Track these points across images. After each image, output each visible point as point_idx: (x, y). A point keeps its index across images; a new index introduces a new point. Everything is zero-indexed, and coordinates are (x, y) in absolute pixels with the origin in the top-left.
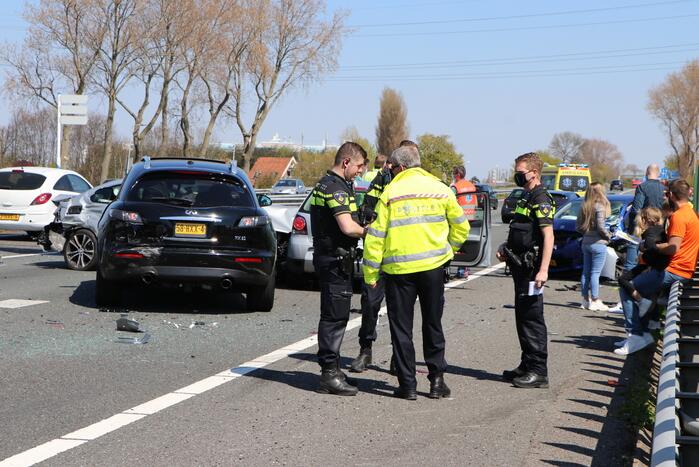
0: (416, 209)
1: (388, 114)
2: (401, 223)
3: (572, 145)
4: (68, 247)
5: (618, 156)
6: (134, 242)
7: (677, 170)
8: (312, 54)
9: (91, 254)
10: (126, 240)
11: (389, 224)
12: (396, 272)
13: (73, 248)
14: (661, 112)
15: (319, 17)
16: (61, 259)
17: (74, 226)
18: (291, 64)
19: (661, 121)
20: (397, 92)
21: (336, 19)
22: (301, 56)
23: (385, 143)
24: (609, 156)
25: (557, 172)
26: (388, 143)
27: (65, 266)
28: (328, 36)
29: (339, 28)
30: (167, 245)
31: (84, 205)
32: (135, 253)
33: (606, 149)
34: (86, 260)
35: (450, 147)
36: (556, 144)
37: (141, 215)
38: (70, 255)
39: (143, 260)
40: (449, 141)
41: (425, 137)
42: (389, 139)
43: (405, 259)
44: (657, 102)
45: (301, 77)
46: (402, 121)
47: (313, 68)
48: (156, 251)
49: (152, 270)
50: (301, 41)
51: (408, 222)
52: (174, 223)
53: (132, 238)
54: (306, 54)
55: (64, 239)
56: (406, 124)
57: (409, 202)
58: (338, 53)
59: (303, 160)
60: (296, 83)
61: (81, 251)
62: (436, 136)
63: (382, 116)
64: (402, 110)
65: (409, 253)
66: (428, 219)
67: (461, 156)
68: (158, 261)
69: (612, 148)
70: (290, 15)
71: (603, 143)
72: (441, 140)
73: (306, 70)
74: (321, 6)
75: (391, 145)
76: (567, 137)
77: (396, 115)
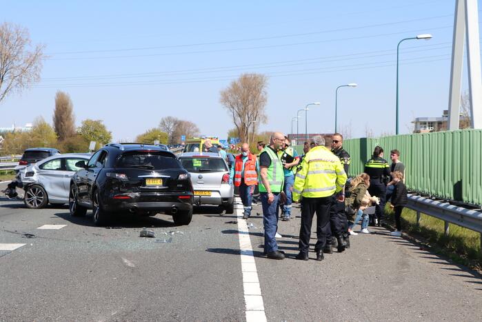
0: (321, 166)
1: (60, 108)
2: (314, 173)
3: (172, 124)
4: (27, 196)
5: (197, 131)
6: (124, 190)
7: (238, 138)
8: (24, 71)
9: (41, 199)
10: (119, 189)
11: (308, 173)
12: (309, 197)
13: (29, 196)
14: (228, 104)
15: (26, 48)
16: (23, 203)
17: (30, 183)
18: (10, 77)
19: (227, 109)
20: (66, 94)
21: (38, 50)
22: (16, 73)
23: (59, 125)
24: (192, 130)
25: (200, 142)
26: (61, 125)
27: (25, 206)
28: (32, 60)
29: (41, 55)
30: (143, 191)
31: (35, 171)
32: (126, 196)
33: (190, 126)
34: (38, 202)
35: (103, 127)
36: (163, 123)
37: (127, 175)
38: (28, 200)
39: (130, 200)
40: (102, 123)
41: (87, 121)
42: (62, 123)
43: (315, 190)
44: (225, 98)
45: (16, 86)
46: (70, 112)
47: (24, 80)
48: (137, 194)
49: (135, 205)
50: (16, 63)
51: (318, 172)
52: (145, 179)
53: (123, 188)
54: (20, 71)
55: (24, 191)
56: (72, 113)
57: (319, 162)
58: (40, 70)
59: (8, 138)
60: (14, 89)
61: (35, 197)
62: (94, 120)
63: (57, 109)
64: (69, 104)
65: (317, 187)
66: (327, 171)
67: (110, 133)
68: (138, 200)
69: (194, 126)
70: (8, 47)
71: (188, 122)
72: (97, 123)
73: (20, 81)
74: (28, 42)
75: (63, 127)
76: (169, 119)
77: (66, 108)
